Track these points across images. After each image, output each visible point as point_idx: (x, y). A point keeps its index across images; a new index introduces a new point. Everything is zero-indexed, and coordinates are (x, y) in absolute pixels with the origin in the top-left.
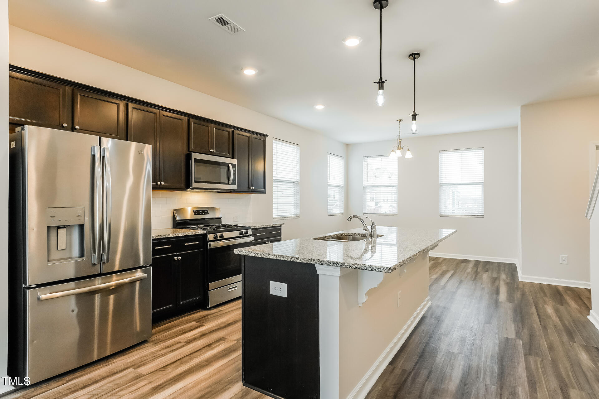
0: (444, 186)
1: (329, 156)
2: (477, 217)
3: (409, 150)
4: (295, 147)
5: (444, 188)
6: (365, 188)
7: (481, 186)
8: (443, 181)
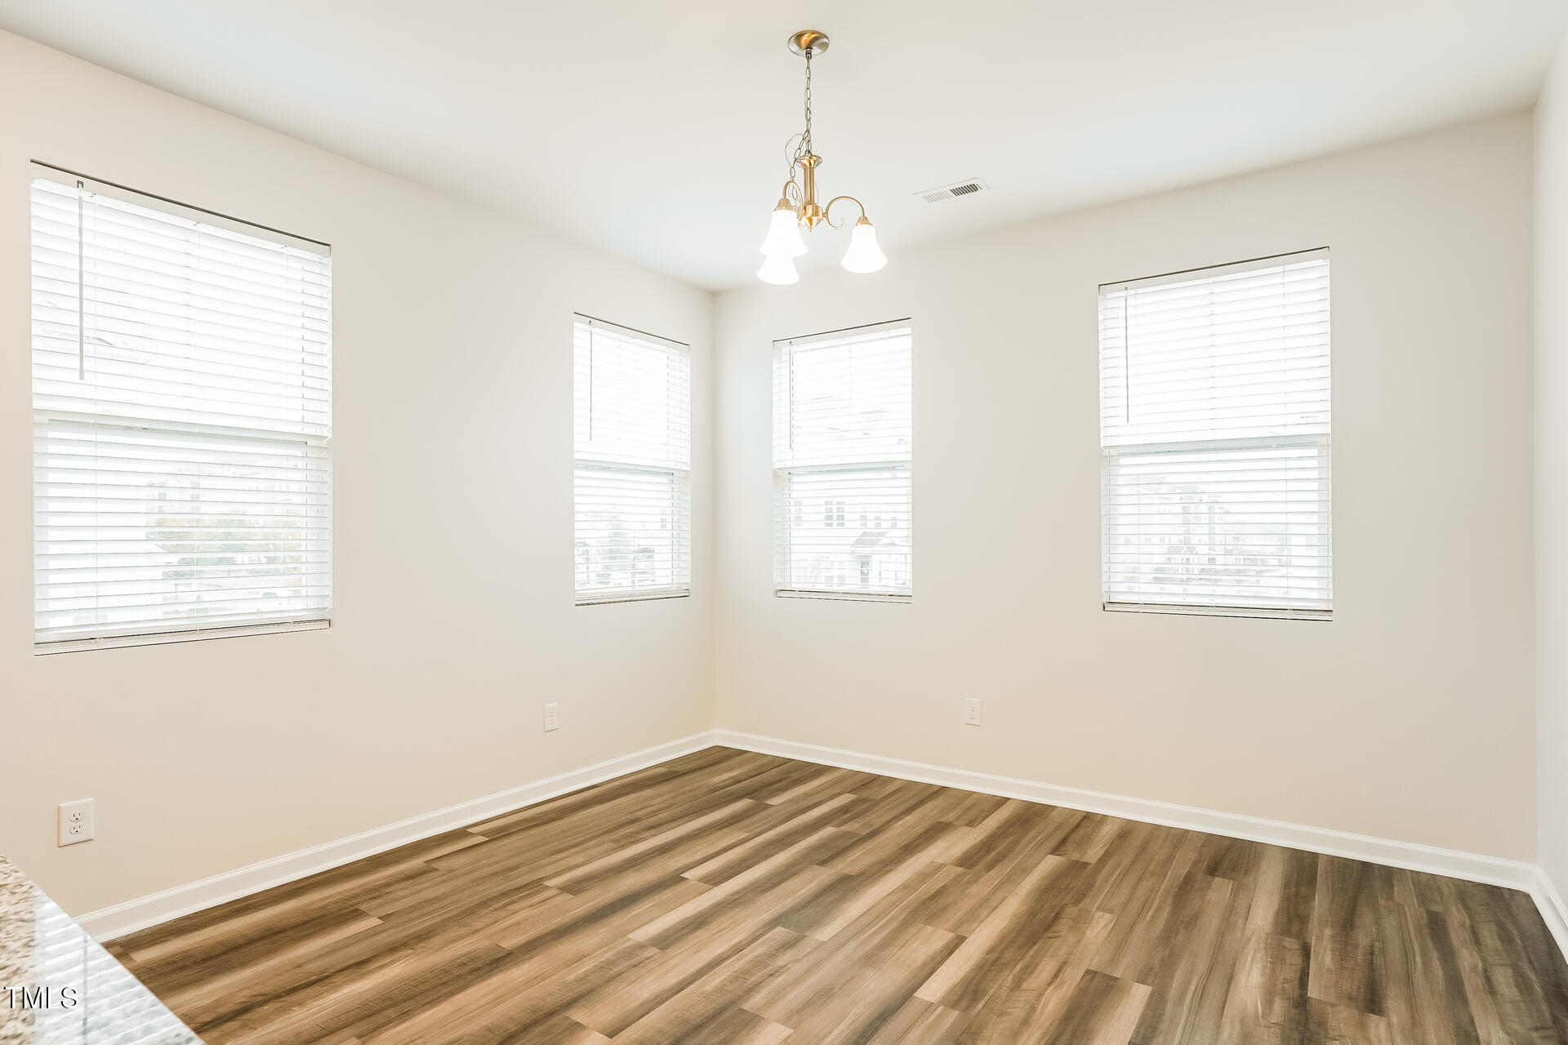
0: (1123, 461)
1: (581, 332)
2: (1302, 615)
3: (864, 220)
4: (315, 257)
5: (1127, 468)
6: (783, 477)
7: (1314, 452)
8: (1116, 430)
